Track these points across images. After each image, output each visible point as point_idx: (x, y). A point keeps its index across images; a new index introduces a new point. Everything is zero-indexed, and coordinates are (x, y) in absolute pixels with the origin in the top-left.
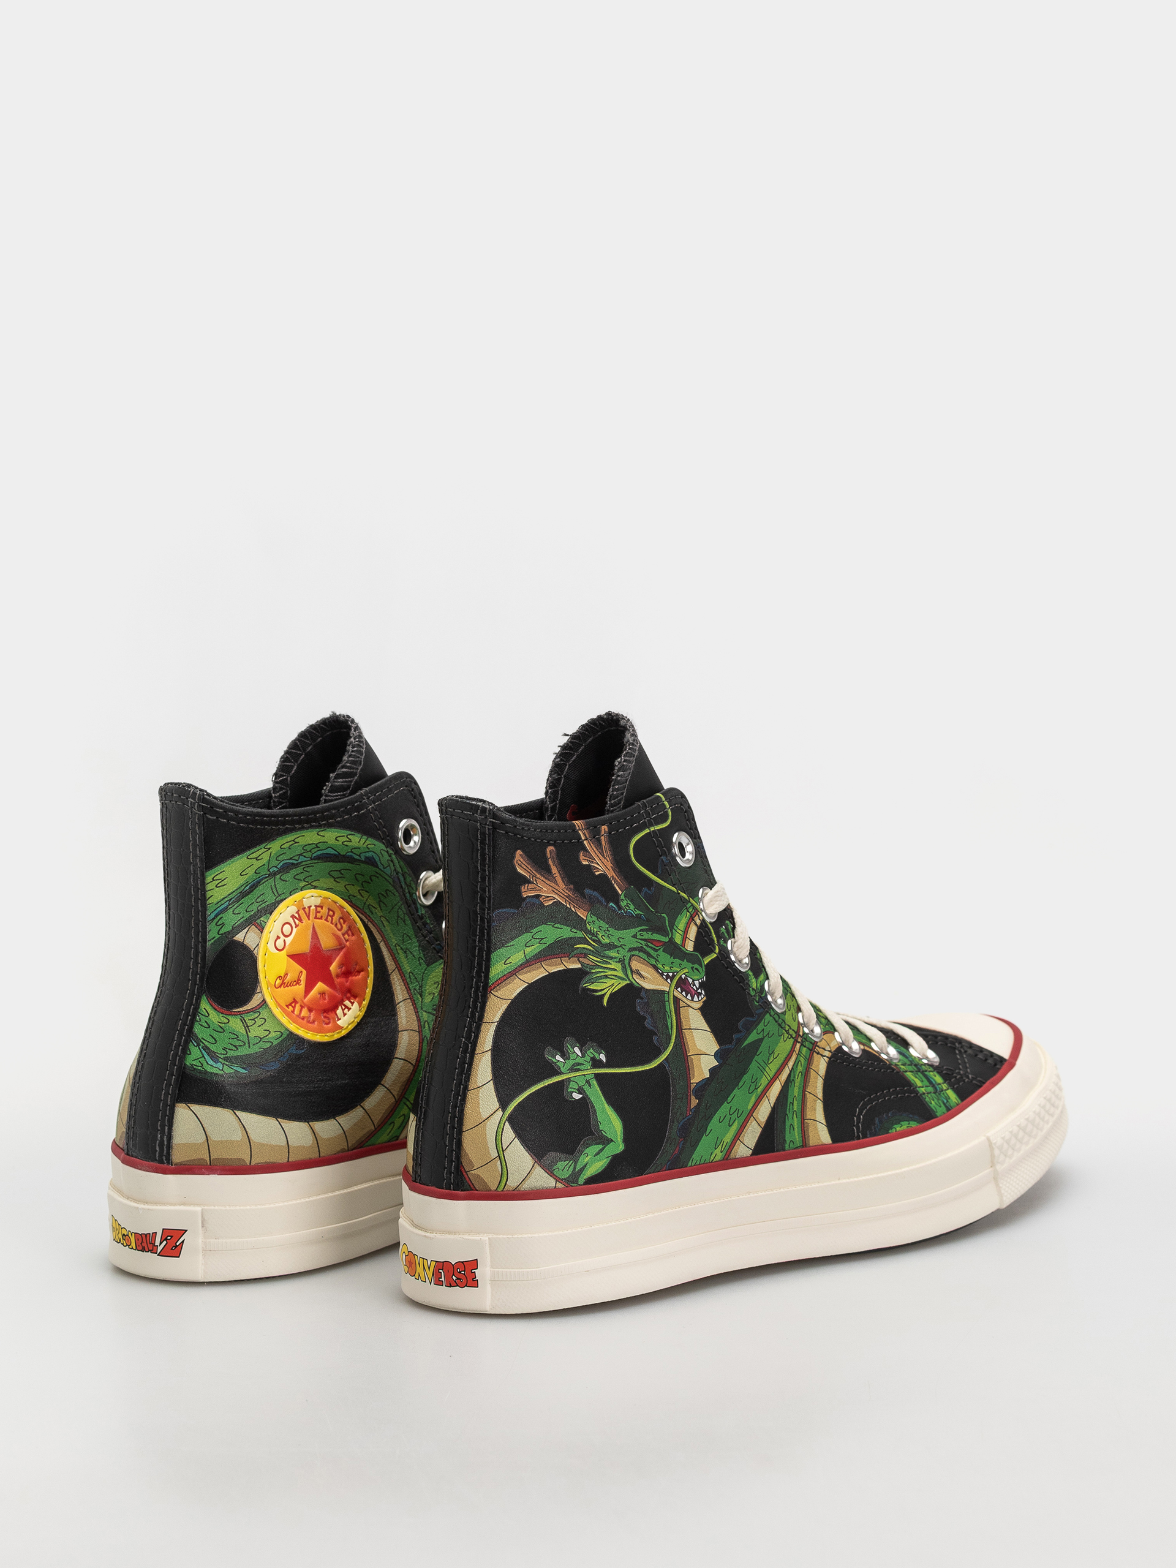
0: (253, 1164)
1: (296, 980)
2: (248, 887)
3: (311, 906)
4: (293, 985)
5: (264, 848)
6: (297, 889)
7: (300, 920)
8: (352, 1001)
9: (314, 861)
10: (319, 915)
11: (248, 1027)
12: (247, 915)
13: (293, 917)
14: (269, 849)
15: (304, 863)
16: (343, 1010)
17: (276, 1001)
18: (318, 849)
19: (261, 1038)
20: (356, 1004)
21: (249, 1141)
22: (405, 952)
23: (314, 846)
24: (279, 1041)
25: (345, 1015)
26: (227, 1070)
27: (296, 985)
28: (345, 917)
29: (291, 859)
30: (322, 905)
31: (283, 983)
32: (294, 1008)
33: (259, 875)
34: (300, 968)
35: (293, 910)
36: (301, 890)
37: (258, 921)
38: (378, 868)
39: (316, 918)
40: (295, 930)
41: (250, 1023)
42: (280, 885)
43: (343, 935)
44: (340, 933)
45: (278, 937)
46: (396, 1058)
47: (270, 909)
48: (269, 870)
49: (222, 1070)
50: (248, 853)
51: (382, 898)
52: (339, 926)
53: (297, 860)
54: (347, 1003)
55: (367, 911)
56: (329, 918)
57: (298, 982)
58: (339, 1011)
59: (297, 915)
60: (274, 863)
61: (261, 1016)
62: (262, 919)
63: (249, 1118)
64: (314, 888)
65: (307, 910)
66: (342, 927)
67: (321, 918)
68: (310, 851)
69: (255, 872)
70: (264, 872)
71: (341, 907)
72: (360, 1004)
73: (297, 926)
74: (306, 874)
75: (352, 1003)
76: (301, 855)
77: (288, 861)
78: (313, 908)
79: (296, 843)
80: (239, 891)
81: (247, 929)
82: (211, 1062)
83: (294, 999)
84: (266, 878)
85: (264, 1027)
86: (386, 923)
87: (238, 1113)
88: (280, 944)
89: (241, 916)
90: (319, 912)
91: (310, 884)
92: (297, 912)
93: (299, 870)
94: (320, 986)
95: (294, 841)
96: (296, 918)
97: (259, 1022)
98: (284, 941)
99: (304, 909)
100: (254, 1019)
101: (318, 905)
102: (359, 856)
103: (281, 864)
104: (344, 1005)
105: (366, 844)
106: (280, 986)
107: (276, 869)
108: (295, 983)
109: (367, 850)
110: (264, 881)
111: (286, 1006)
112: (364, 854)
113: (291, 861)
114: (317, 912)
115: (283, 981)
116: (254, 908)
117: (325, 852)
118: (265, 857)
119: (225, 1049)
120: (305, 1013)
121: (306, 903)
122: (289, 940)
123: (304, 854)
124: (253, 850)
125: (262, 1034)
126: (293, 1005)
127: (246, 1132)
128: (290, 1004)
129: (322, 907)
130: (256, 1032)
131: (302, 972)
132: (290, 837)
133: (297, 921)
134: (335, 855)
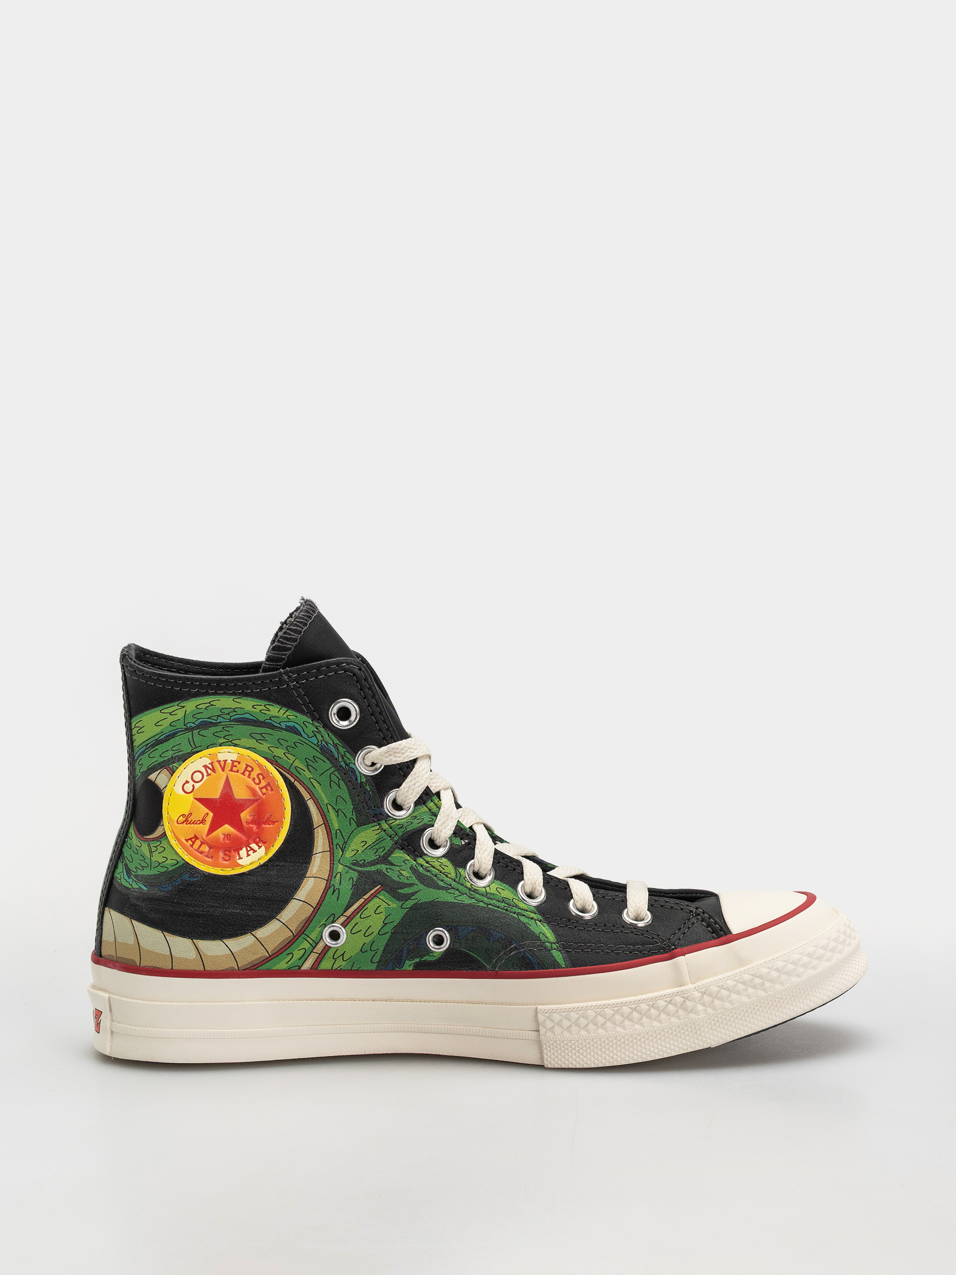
0: (142, 965)
1: (201, 820)
2: (163, 737)
3: (227, 760)
4: (196, 823)
5: (178, 705)
6: (216, 744)
7: (213, 770)
8: (260, 845)
9: (233, 723)
10: (235, 769)
11: (152, 852)
12: (162, 760)
13: (205, 767)
14: (183, 707)
15: (223, 724)
16: (248, 851)
17: (174, 834)
18: (236, 713)
19: (160, 863)
20: (263, 848)
21: (139, 947)
22: (337, 812)
23: (232, 710)
24: (174, 867)
25: (248, 855)
26: (135, 886)
27: (200, 824)
28: (264, 774)
29: (208, 718)
30: (239, 761)
31: (186, 820)
32: (194, 843)
33: (175, 728)
34: (207, 811)
35: (207, 761)
36: (220, 746)
37: (171, 766)
38: (302, 736)
39: (231, 770)
40: (205, 778)
41: (154, 849)
42: (198, 739)
43: (261, 789)
44: (257, 788)
45: (187, 782)
46: (295, 899)
47: (184, 758)
48: (185, 725)
49: (131, 885)
50: (162, 708)
51: (310, 763)
52: (257, 781)
53: (216, 720)
54: (254, 846)
55: (294, 772)
56: (247, 773)
57: (203, 821)
58: (243, 852)
59: (210, 766)
60: (190, 719)
61: (161, 845)
62: (175, 765)
63: (141, 928)
64: (234, 746)
65: (222, 763)
66: (260, 782)
67: (238, 771)
68: (228, 714)
69: (170, 725)
70: (180, 725)
71: (260, 766)
72: (267, 849)
73: (208, 775)
74: (225, 733)
75: (260, 847)
76: (219, 716)
77: (206, 720)
78: (229, 761)
79: (212, 705)
80: (154, 739)
81: (159, 771)
82: (126, 877)
83: (195, 835)
84: (183, 731)
85: (164, 854)
86: (316, 784)
87: (134, 922)
88: (188, 788)
89: (154, 760)
90: (236, 766)
91: (231, 742)
92: (212, 764)
93: (219, 728)
94: (227, 828)
95: (209, 703)
96: (209, 768)
97: (160, 849)
98: (193, 786)
99: (219, 762)
100: (156, 847)
101: (235, 760)
102: (279, 724)
103: (199, 721)
104: (250, 847)
105: (286, 714)
106: (183, 823)
107: (194, 725)
108: (199, 822)
109: (288, 720)
110: (180, 733)
111: (185, 840)
112: (285, 723)
113: (209, 720)
114: (233, 766)
115: (186, 819)
116: (170, 754)
117: (242, 716)
118: (180, 714)
119: (136, 868)
120: (205, 848)
121: (221, 757)
122: (197, 786)
123: (223, 716)
124: (166, 706)
125: (161, 860)
126: (193, 840)
127: (137, 938)
128: (190, 839)
129: (239, 763)
130: (157, 857)
131: (208, 814)
132: (206, 699)
133: (209, 771)
134: (253, 720)
